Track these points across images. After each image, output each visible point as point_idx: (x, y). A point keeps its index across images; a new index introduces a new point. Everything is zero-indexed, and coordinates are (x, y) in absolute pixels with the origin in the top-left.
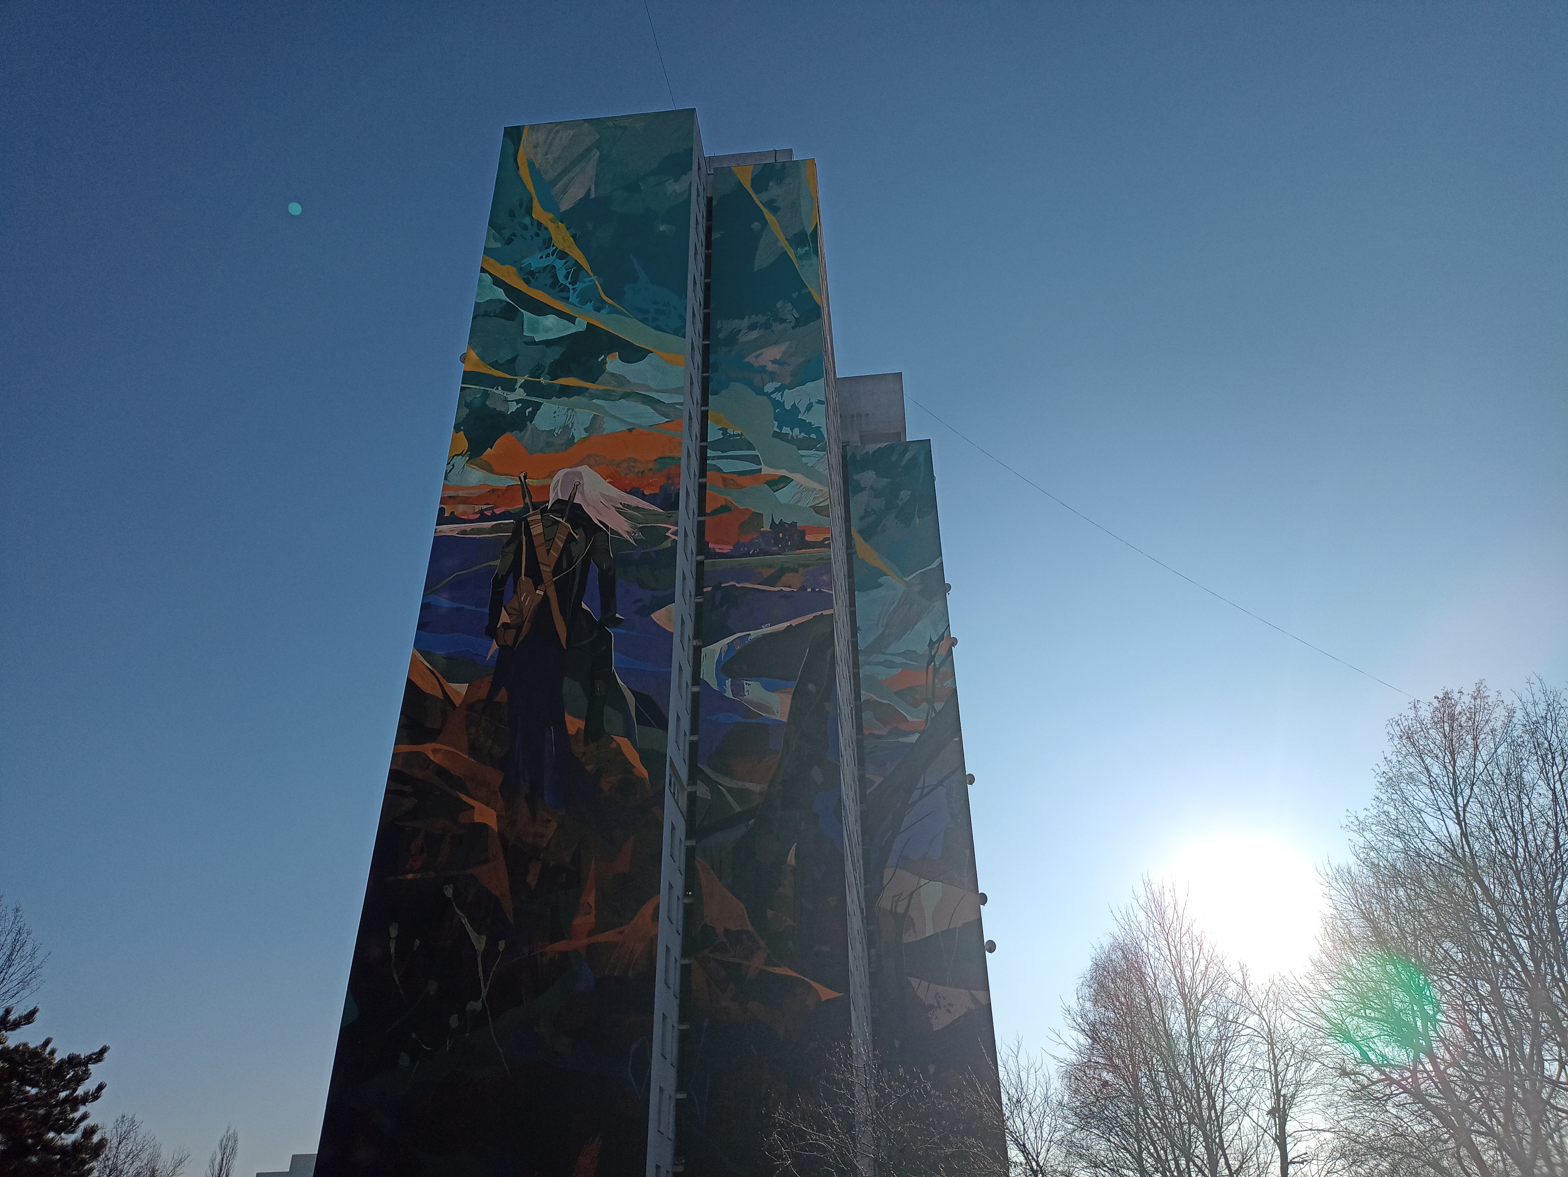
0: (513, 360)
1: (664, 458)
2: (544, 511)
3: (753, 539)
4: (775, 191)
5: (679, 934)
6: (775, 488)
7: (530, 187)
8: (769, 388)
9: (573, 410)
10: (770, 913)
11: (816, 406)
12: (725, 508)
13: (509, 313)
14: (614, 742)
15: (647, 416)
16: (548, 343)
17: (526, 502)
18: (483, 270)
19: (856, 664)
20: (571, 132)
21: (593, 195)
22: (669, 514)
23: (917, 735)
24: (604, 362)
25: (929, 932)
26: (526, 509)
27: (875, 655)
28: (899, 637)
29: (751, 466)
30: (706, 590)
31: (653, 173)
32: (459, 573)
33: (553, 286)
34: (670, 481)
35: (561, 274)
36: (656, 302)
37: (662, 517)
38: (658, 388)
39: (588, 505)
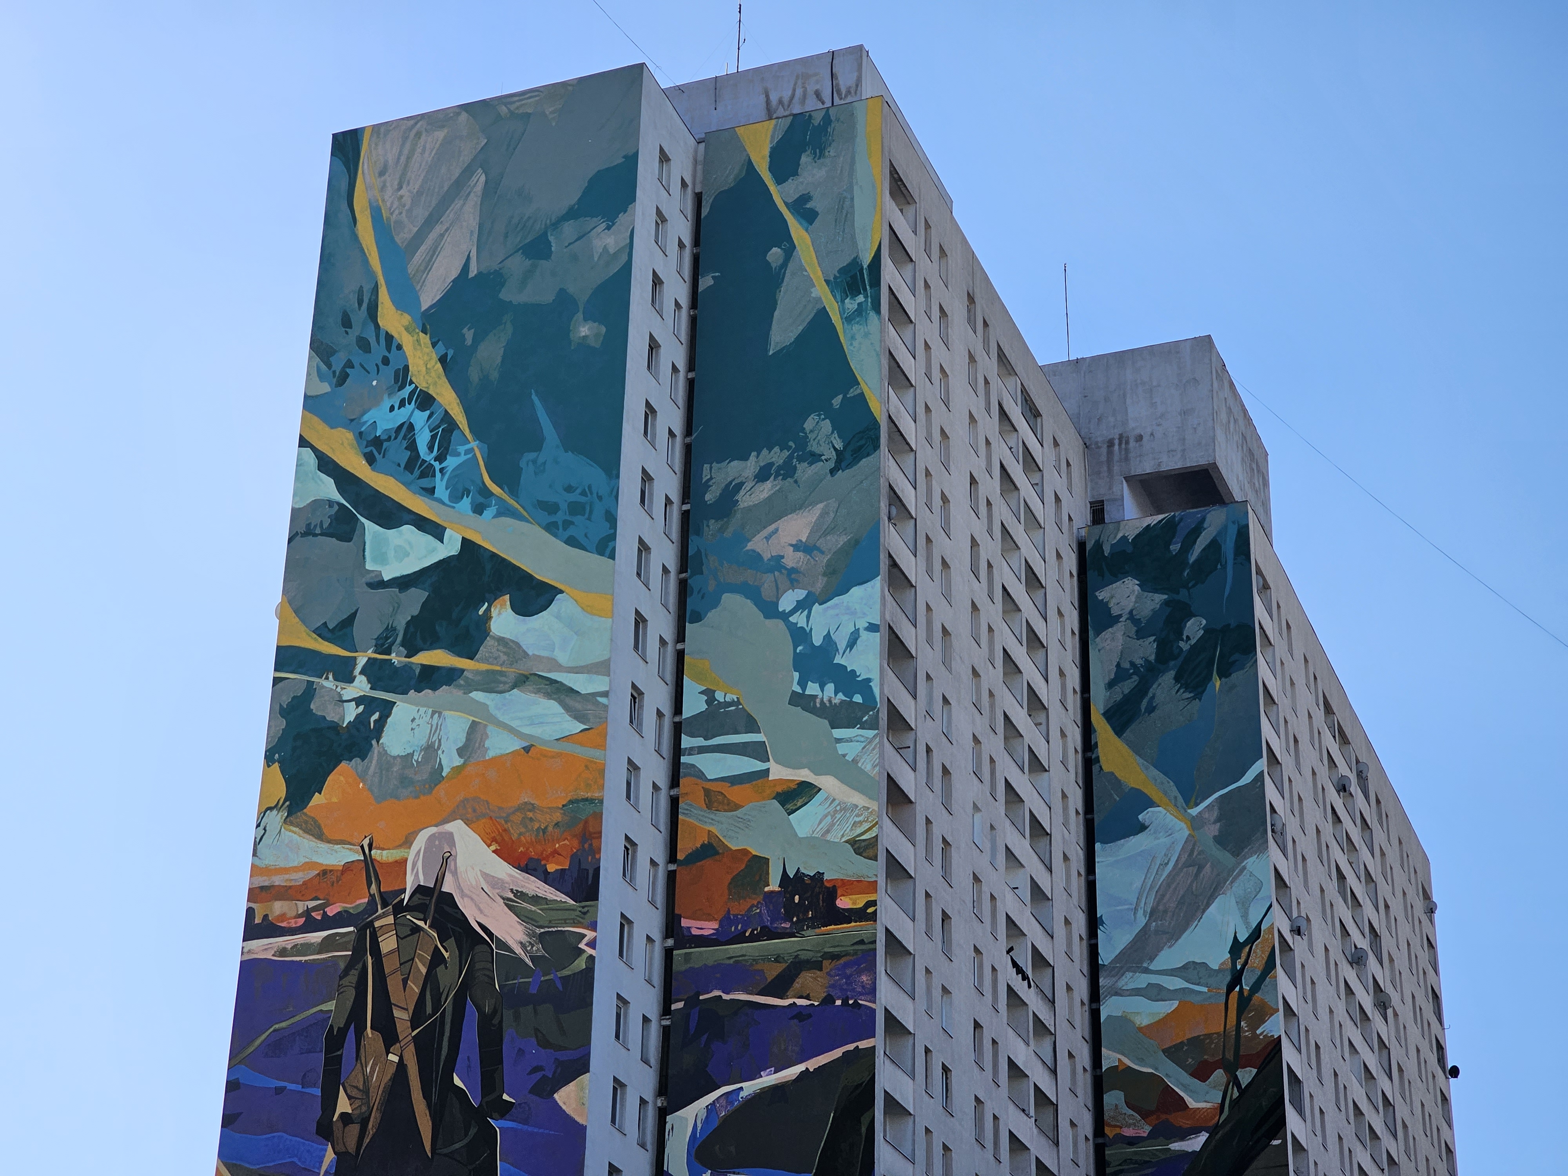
0: (350, 620)
1: (577, 801)
2: (399, 909)
4: (812, 173)
6: (790, 806)
8: (787, 601)
9: (440, 714)
11: (864, 635)
12: (710, 850)
13: (343, 525)
15: (549, 722)
16: (404, 583)
17: (372, 893)
18: (303, 442)
20: (440, 135)
21: (473, 272)
22: (583, 907)
23: (1203, 1137)
24: (487, 616)
26: (371, 907)
27: (1129, 975)
28: (1175, 934)
29: (753, 765)
30: (678, 1006)
31: (572, 214)
32: (277, 1026)
33: (410, 466)
34: (586, 846)
35: (423, 440)
36: (569, 489)
37: (573, 915)
38: (571, 664)
39: (463, 895)
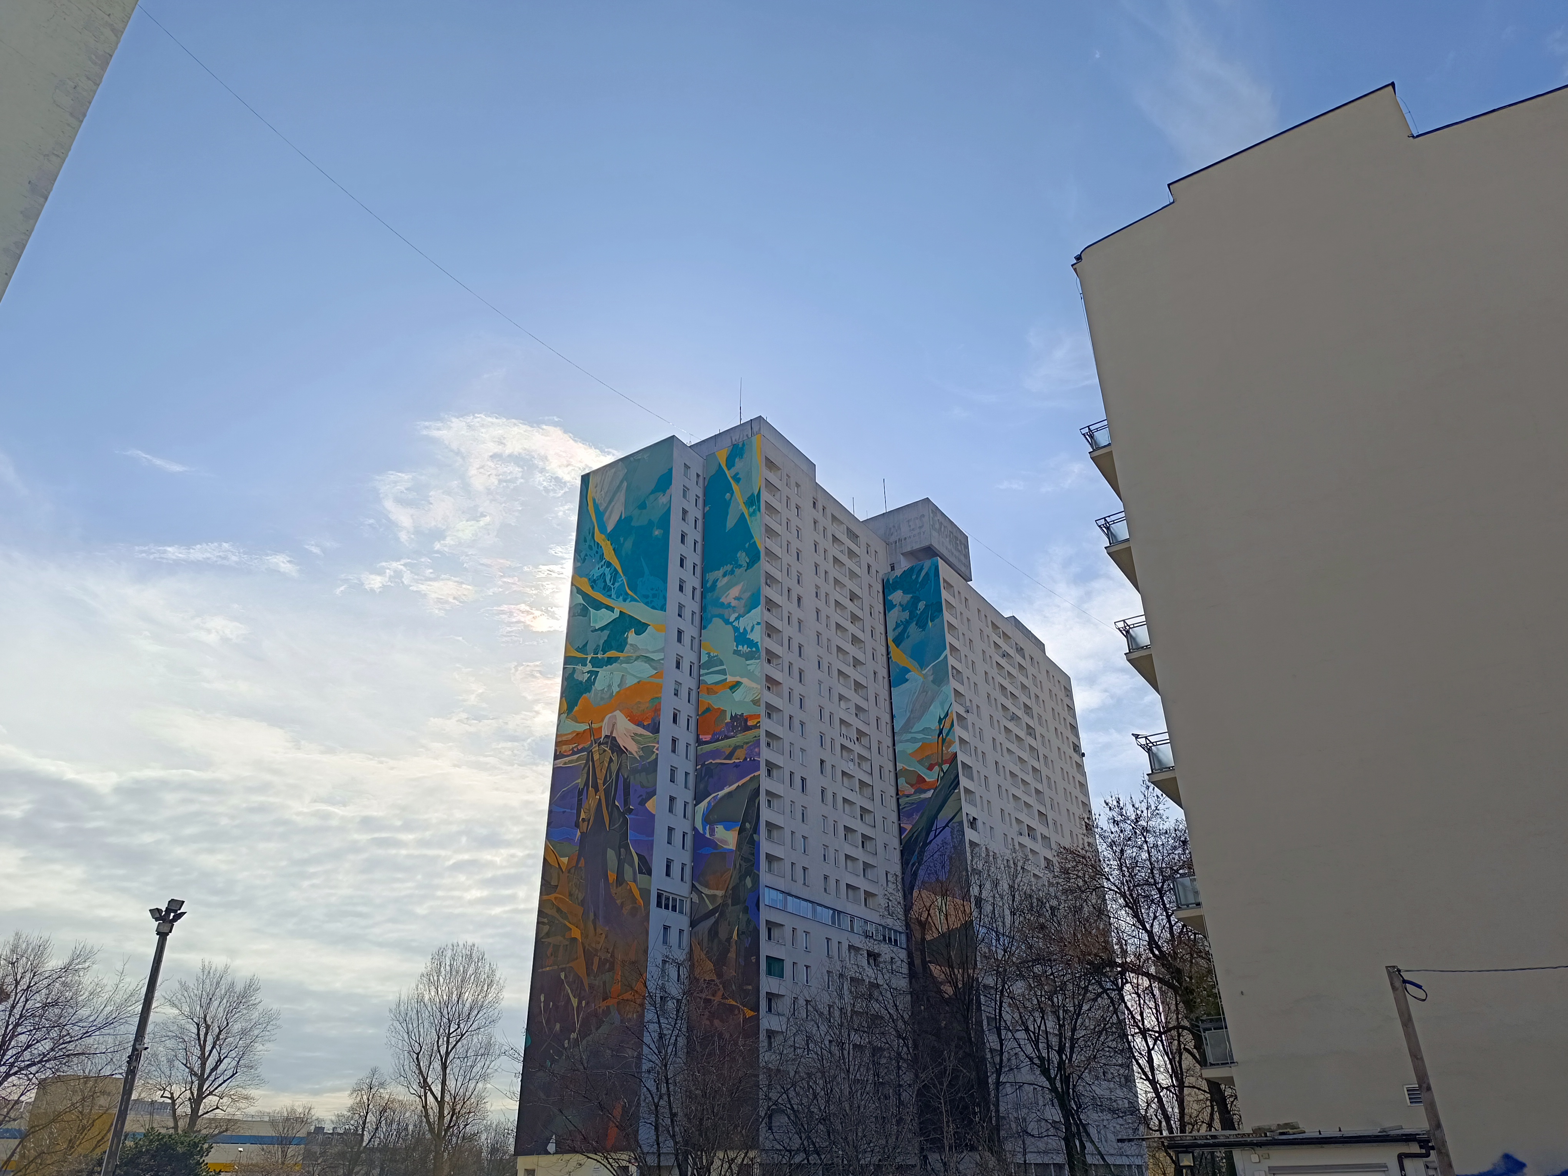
0: (586, 644)
1: (653, 699)
3: (722, 728)
4: (739, 464)
6: (733, 691)
7: (594, 517)
8: (732, 618)
9: (613, 673)
10: (724, 969)
11: (756, 626)
12: (710, 709)
13: (584, 611)
14: (629, 885)
15: (644, 671)
16: (602, 629)
17: (592, 739)
18: (572, 584)
20: (613, 470)
21: (623, 518)
22: (655, 736)
23: (932, 791)
24: (627, 637)
25: (940, 932)
26: (591, 745)
27: (905, 734)
28: (920, 718)
29: (723, 677)
30: (699, 767)
31: (653, 492)
32: (563, 788)
33: (604, 589)
35: (608, 578)
36: (652, 589)
37: (652, 739)
38: (652, 650)
39: (619, 736)
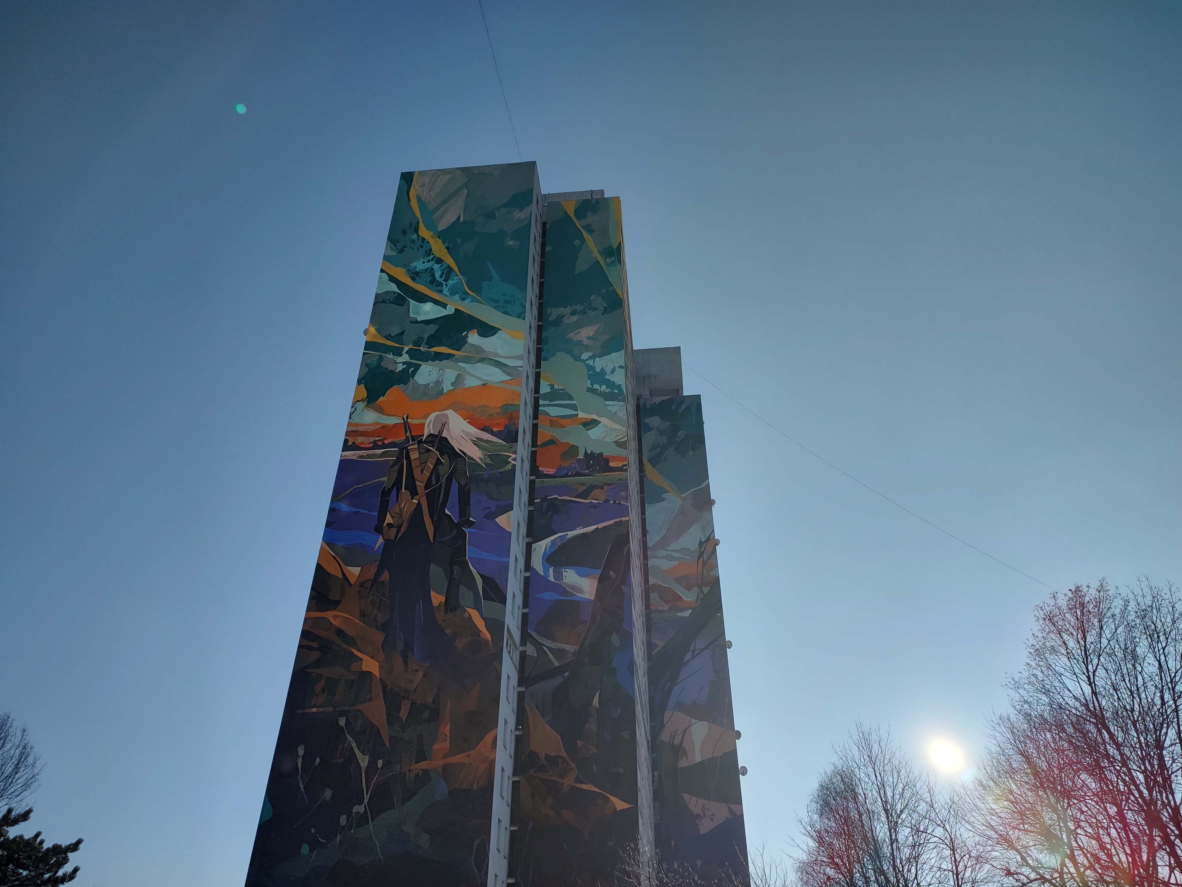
0: (402, 334)
1: (508, 405)
2: (420, 442)
3: (572, 464)
4: (591, 218)
5: (512, 758)
6: (588, 428)
7: (418, 214)
8: (585, 356)
9: (443, 370)
10: (579, 743)
11: (618, 370)
12: (552, 442)
13: (399, 300)
14: (467, 613)
15: (495, 375)
16: (427, 322)
17: (407, 435)
18: (382, 271)
19: (646, 558)
20: (449, 176)
21: (462, 220)
22: (510, 445)
23: (690, 611)
24: (466, 336)
25: (698, 759)
27: (659, 551)
28: (677, 538)
29: (571, 412)
30: (536, 501)
31: (505, 205)
32: (356, 486)
33: (431, 282)
34: (512, 422)
35: (437, 275)
36: (504, 295)
37: (505, 448)
38: (505, 355)
39: (452, 438)
